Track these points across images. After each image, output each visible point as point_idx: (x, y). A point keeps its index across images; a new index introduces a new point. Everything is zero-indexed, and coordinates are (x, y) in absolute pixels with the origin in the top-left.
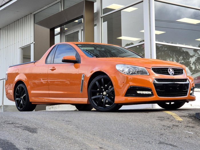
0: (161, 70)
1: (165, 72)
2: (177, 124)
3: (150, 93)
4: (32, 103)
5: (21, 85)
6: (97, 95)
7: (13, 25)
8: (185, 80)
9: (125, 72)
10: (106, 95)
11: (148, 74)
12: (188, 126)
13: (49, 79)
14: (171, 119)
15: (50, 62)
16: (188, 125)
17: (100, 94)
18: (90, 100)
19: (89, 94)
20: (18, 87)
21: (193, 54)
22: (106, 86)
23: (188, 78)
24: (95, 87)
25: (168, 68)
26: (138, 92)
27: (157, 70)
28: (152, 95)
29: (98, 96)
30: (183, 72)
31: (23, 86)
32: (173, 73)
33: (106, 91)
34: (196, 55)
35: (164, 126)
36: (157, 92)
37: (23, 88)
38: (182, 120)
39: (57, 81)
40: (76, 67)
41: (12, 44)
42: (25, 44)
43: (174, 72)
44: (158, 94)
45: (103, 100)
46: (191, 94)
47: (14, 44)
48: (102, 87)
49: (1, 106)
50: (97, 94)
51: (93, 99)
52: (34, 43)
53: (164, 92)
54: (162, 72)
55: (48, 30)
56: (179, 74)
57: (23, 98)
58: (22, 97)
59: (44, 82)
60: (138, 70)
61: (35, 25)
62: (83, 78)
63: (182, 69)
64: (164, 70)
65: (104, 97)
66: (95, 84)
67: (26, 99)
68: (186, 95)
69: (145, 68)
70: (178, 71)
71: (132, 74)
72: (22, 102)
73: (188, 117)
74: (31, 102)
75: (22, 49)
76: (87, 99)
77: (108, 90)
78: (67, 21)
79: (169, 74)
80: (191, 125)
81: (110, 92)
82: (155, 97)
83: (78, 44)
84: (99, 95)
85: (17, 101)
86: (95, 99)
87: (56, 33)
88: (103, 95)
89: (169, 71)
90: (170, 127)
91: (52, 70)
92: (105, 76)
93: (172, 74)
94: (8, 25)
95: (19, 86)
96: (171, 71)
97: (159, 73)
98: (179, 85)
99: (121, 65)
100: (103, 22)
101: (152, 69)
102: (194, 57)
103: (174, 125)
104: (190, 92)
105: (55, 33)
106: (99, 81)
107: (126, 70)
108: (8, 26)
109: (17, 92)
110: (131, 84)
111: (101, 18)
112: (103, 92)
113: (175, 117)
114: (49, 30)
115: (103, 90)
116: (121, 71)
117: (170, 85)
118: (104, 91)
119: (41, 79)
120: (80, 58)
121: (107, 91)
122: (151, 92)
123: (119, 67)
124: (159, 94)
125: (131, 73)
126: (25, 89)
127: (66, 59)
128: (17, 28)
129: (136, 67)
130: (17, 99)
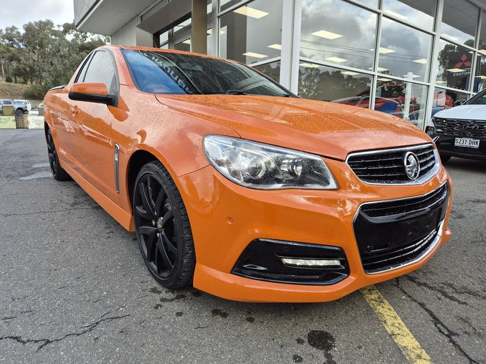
0: (381, 164)
1: (394, 171)
3: (336, 263)
11: (333, 185)
25: (404, 153)
27: (365, 164)
30: (434, 158)
54: (384, 171)
55: (151, 35)
62: (117, 156)
69: (319, 158)
71: (265, 180)
78: (171, 22)
82: (354, 278)
87: (162, 42)
89: (408, 163)
93: (416, 174)
96: (412, 165)
97: (375, 180)
100: (221, 27)
101: (350, 159)
111: (218, 17)
120: (119, 91)
122: (341, 262)
124: (369, 261)
125: (260, 175)
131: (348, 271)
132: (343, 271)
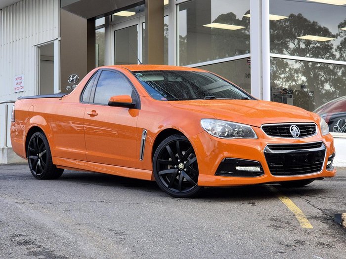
0: (279, 130)
1: (285, 133)
2: (302, 238)
3: (258, 169)
4: (57, 167)
5: (38, 134)
6: (167, 169)
7: (22, 4)
8: (319, 144)
9: (215, 134)
10: (184, 169)
11: (256, 137)
12: (320, 244)
13: (86, 125)
14: (293, 224)
15: (88, 101)
16: (321, 240)
17: (174, 168)
18: (156, 175)
19: (155, 165)
20: (32, 137)
21: (338, 32)
22: (184, 153)
23: (324, 140)
24: (164, 154)
25: (290, 125)
26: (238, 168)
27: (270, 129)
28: (262, 172)
29: (169, 171)
30: (315, 130)
31: (42, 137)
32: (299, 133)
33: (183, 163)
34: (342, 34)
35: (280, 244)
36: (270, 167)
37: (42, 140)
38: (311, 227)
39: (97, 129)
40: (133, 115)
41: (21, 38)
42: (44, 39)
43: (301, 132)
44: (271, 171)
45: (177, 178)
46: (328, 167)
47: (24, 38)
48: (177, 155)
49: (3, 149)
50: (169, 167)
51: (161, 175)
52: (60, 39)
53: (281, 167)
54: (280, 133)
55: (84, 21)
56: (308, 134)
57: (42, 156)
58: (40, 155)
59: (76, 128)
60: (237, 129)
61: (62, 10)
62: (145, 136)
63: (314, 125)
64: (284, 129)
65: (179, 172)
66: (165, 149)
67: (47, 158)
68: (320, 170)
69: (250, 126)
70: (307, 130)
71: (228, 136)
72: (39, 162)
73: (322, 219)
74: (55, 165)
75: (39, 47)
76: (151, 172)
77: (186, 160)
78: (116, 8)
79: (291, 136)
80: (326, 240)
81: (191, 165)
82: (266, 176)
83: (137, 72)
84: (171, 168)
85: (32, 160)
86: (164, 176)
88: (179, 170)
89: (292, 130)
90: (290, 246)
91: (92, 115)
92: (182, 138)
93: (297, 135)
94: (13, 4)
95: (34, 135)
96: (295, 131)
97: (275, 135)
98: (308, 154)
99: (210, 120)
101: (263, 127)
102: (339, 37)
103: (297, 241)
104: (326, 163)
105: (96, 26)
106: (172, 145)
107: (219, 129)
108: (15, 5)
109: (32, 145)
110: (227, 154)
111: (177, 5)
112: (178, 164)
113: (299, 218)
114: (86, 21)
115: (179, 160)
116: (208, 130)
117: (292, 155)
118: (180, 162)
119: (71, 122)
120: (140, 100)
121: (185, 162)
122: (261, 168)
123: (205, 124)
124: (274, 171)
125: (226, 135)
126: (45, 142)
127: (115, 100)
128: (29, 11)
129: (236, 125)
130: (32, 157)
131: (263, 173)
132: (261, 173)
